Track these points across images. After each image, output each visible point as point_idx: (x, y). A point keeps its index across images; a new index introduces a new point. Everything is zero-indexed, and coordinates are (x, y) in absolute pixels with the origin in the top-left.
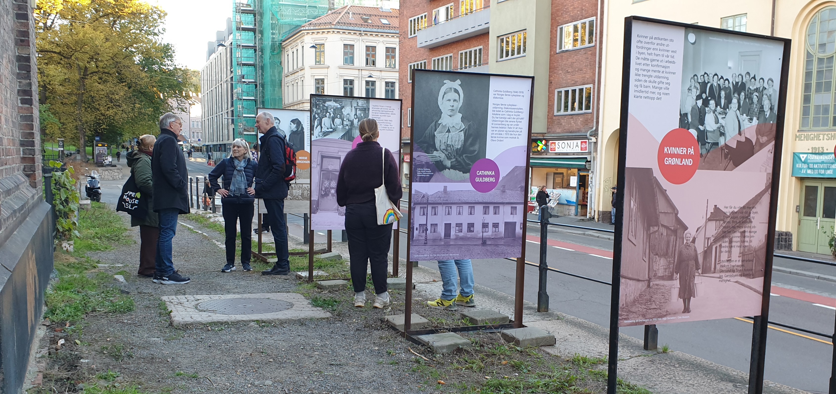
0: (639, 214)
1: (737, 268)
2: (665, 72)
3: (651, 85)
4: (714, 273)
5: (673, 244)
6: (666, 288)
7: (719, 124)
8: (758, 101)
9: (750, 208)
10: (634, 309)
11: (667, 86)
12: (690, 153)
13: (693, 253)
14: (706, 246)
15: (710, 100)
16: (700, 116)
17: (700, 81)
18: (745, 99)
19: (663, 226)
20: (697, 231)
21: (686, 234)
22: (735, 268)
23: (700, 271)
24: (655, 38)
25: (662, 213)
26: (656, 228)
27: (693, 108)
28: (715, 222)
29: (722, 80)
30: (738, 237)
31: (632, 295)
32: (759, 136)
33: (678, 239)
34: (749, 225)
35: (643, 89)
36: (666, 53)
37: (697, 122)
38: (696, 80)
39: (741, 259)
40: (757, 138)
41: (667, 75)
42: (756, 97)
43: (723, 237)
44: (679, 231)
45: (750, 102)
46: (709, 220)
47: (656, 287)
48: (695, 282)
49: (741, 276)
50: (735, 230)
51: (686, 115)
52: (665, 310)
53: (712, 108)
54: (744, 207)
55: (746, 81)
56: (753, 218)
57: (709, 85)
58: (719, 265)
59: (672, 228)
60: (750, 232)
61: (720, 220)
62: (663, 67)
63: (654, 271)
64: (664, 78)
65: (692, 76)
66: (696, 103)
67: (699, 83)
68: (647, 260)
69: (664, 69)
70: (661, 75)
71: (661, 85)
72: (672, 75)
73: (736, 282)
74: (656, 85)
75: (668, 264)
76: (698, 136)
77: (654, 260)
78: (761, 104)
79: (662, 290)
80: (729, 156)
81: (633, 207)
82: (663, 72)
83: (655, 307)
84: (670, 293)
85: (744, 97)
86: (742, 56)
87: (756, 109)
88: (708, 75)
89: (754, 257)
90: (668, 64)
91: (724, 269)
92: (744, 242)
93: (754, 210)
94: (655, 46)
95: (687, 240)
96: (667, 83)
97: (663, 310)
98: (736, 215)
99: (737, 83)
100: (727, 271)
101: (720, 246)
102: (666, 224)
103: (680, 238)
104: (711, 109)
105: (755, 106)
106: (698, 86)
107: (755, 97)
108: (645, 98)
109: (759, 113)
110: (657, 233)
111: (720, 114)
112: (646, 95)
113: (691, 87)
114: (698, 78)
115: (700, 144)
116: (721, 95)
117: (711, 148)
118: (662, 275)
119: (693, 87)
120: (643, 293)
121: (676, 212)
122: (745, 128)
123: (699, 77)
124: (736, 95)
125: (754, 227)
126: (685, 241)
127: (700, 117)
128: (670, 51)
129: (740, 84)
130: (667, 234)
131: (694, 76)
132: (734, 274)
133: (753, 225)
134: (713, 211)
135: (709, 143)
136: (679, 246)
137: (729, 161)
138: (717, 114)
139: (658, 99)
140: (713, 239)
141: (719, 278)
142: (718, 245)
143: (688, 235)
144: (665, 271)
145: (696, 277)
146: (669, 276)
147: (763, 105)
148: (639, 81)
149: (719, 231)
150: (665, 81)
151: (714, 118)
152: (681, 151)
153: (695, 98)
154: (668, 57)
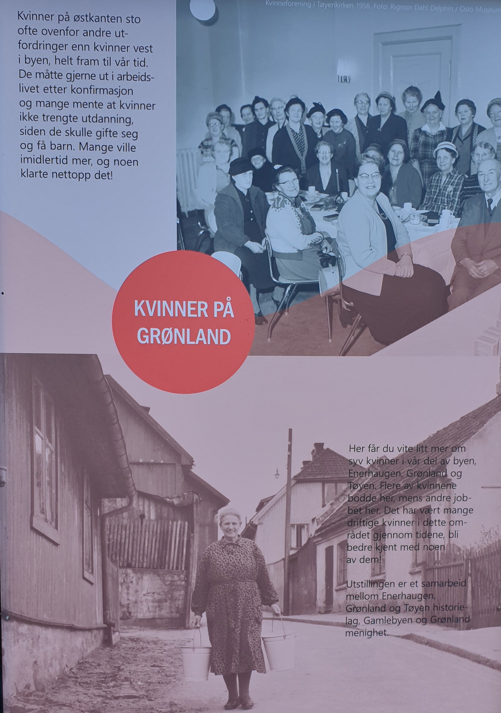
0: (61, 468)
1: (407, 601)
2: (117, 105)
3: (74, 141)
4: (327, 611)
5: (181, 542)
6: (166, 648)
7: (315, 236)
8: (454, 165)
9: (443, 449)
10: (62, 697)
11: (130, 141)
12: (220, 314)
13: (250, 563)
14: (294, 544)
15: (280, 170)
16: (247, 216)
17: (239, 121)
18: (406, 160)
19: (143, 495)
20: (258, 509)
21: (222, 517)
22: (400, 602)
23: (277, 607)
24: (77, 18)
25: (138, 464)
26: (121, 503)
27: (221, 198)
28: (319, 486)
29: (318, 115)
30: (407, 523)
31: (56, 664)
32: (467, 261)
33: (197, 528)
34: (445, 492)
35: (48, 153)
36: (117, 55)
37: (238, 233)
38: (226, 120)
39: (419, 579)
40: (458, 266)
41: (125, 113)
42: (448, 154)
43: (351, 523)
44: (197, 510)
45: (427, 168)
46: (300, 480)
47: (131, 644)
48: (262, 635)
49: (424, 621)
50: (392, 506)
51: (200, 214)
52: (167, 700)
53: (288, 194)
54: (421, 448)
55: (407, 113)
56: (459, 475)
57: (272, 132)
58: (343, 594)
59: (176, 502)
60: (448, 510)
61: (336, 481)
62: (112, 92)
63: (122, 606)
64: (118, 120)
65: (213, 110)
66: (233, 182)
67: (239, 128)
68: (96, 578)
69: (113, 98)
70: (103, 112)
71: (106, 141)
72: (143, 111)
73: (408, 637)
74: (92, 140)
75: (166, 589)
76: (243, 269)
77: (121, 580)
78: (469, 173)
79: (150, 654)
80: (359, 317)
81: (43, 451)
82: (111, 106)
83: (134, 693)
84: (181, 660)
85: (401, 157)
86: (385, 44)
87: (450, 188)
88: (266, 104)
89: (467, 575)
90: (125, 84)
91: (360, 603)
92: (428, 535)
93: (459, 455)
94: (80, 39)
95: (227, 531)
96: (127, 134)
97: (160, 701)
98: (392, 468)
99: (374, 120)
100: (374, 609)
101: (344, 546)
102: (152, 491)
103: (202, 526)
104: (285, 196)
105: (444, 178)
106: (236, 136)
107: (443, 154)
108: (59, 175)
109: (462, 198)
110: (125, 514)
111: (316, 206)
112: (61, 168)
113: (209, 139)
114: (231, 115)
115: (253, 290)
116: (320, 156)
117: (292, 298)
118: (149, 615)
119: (216, 139)
120: (90, 660)
121: (185, 462)
122: (412, 240)
123: (236, 111)
124: (373, 153)
125: (464, 498)
126: (221, 534)
127: (247, 220)
128: (131, 49)
129: (384, 121)
130: (159, 517)
131: (219, 110)
132: (399, 616)
133: (457, 492)
134: (310, 458)
135: (285, 286)
136: (202, 545)
137: (357, 331)
138: (309, 208)
139: (100, 176)
140: (314, 528)
141: (347, 624)
142: (335, 542)
143: (230, 518)
144: (159, 606)
145: (263, 622)
146: (171, 619)
147: (476, 176)
148: (35, 132)
149: (336, 508)
150: (121, 127)
151: (297, 220)
152: (190, 309)
153: (227, 168)
154: (125, 63)
